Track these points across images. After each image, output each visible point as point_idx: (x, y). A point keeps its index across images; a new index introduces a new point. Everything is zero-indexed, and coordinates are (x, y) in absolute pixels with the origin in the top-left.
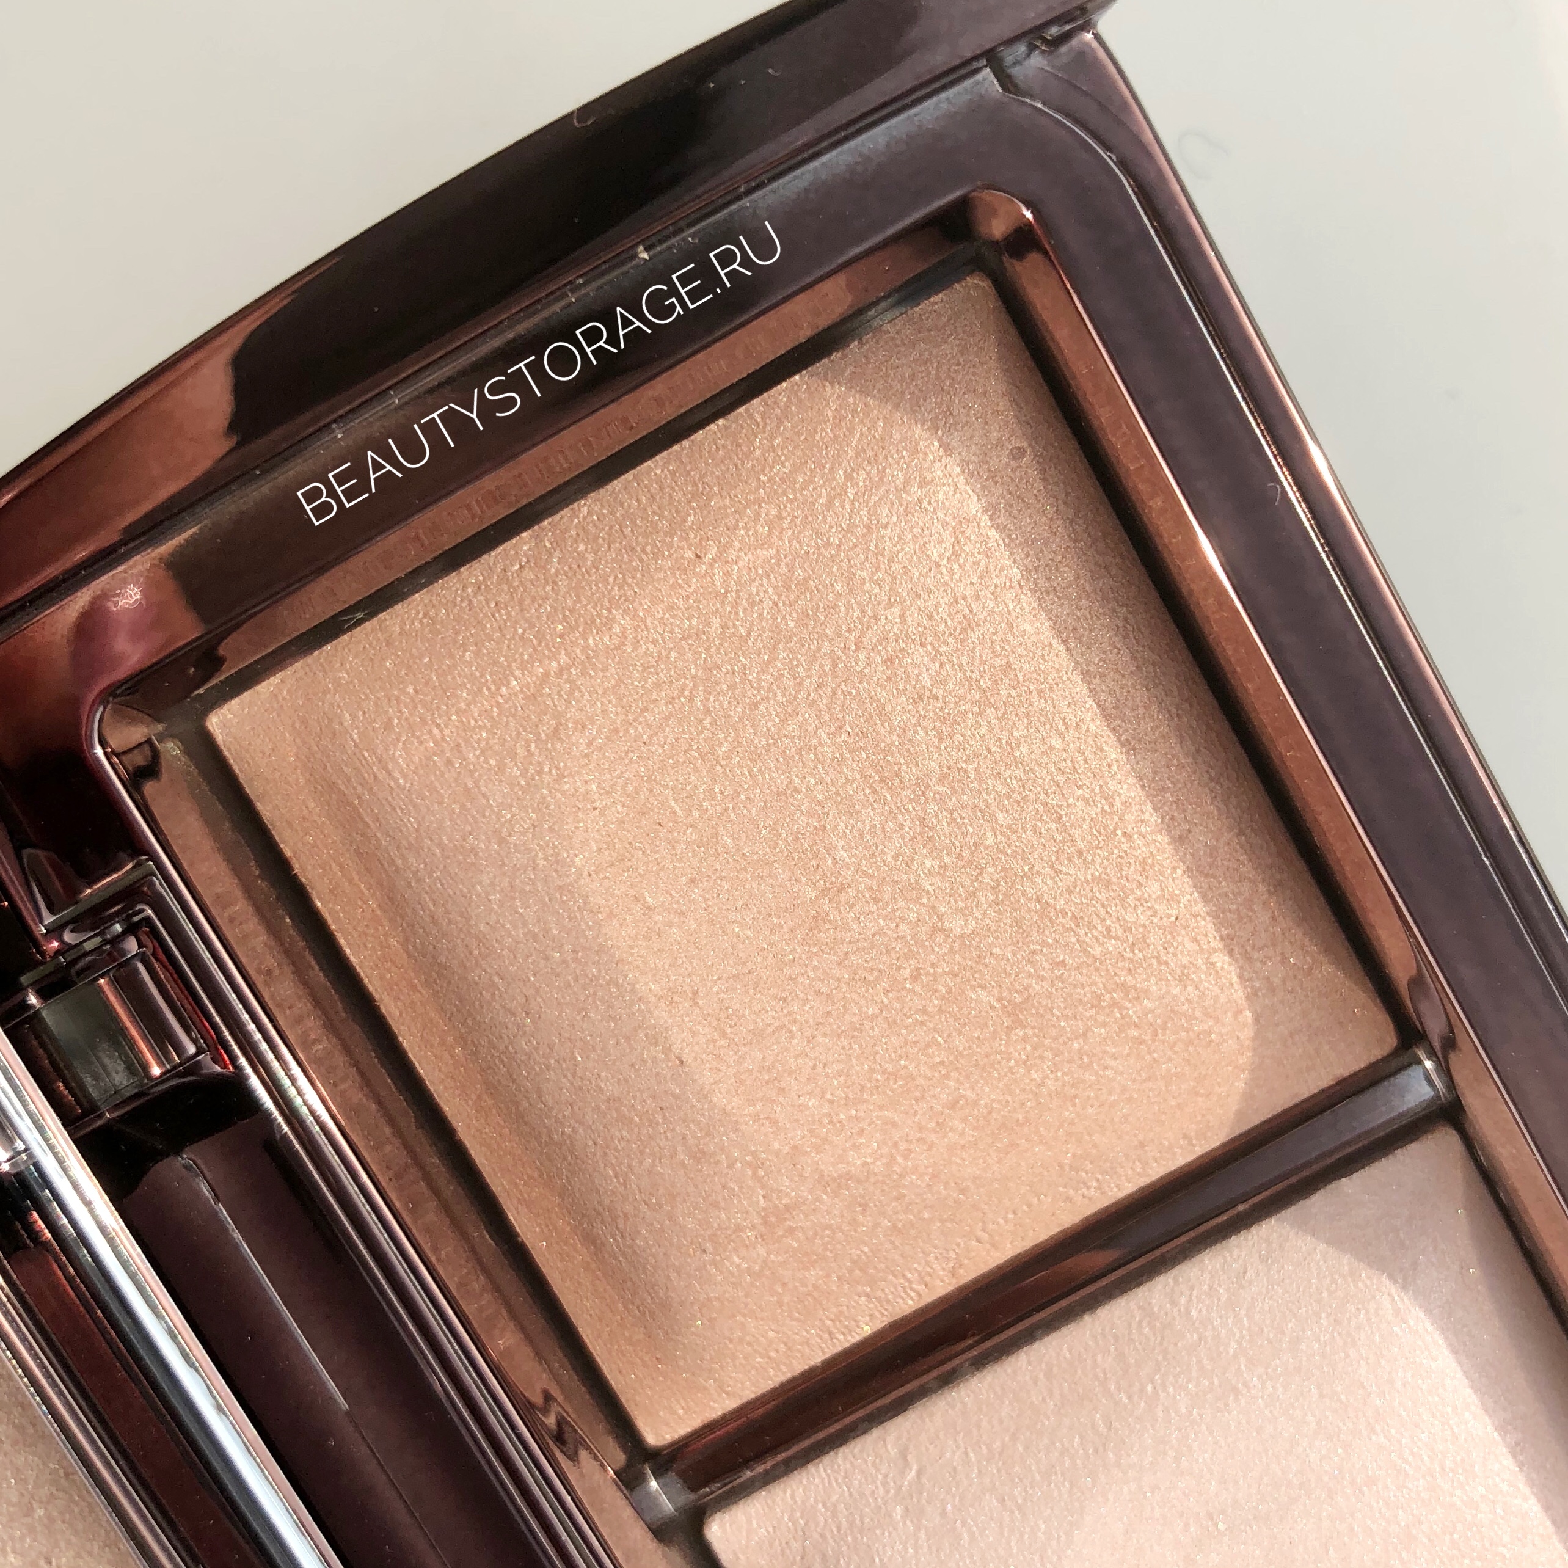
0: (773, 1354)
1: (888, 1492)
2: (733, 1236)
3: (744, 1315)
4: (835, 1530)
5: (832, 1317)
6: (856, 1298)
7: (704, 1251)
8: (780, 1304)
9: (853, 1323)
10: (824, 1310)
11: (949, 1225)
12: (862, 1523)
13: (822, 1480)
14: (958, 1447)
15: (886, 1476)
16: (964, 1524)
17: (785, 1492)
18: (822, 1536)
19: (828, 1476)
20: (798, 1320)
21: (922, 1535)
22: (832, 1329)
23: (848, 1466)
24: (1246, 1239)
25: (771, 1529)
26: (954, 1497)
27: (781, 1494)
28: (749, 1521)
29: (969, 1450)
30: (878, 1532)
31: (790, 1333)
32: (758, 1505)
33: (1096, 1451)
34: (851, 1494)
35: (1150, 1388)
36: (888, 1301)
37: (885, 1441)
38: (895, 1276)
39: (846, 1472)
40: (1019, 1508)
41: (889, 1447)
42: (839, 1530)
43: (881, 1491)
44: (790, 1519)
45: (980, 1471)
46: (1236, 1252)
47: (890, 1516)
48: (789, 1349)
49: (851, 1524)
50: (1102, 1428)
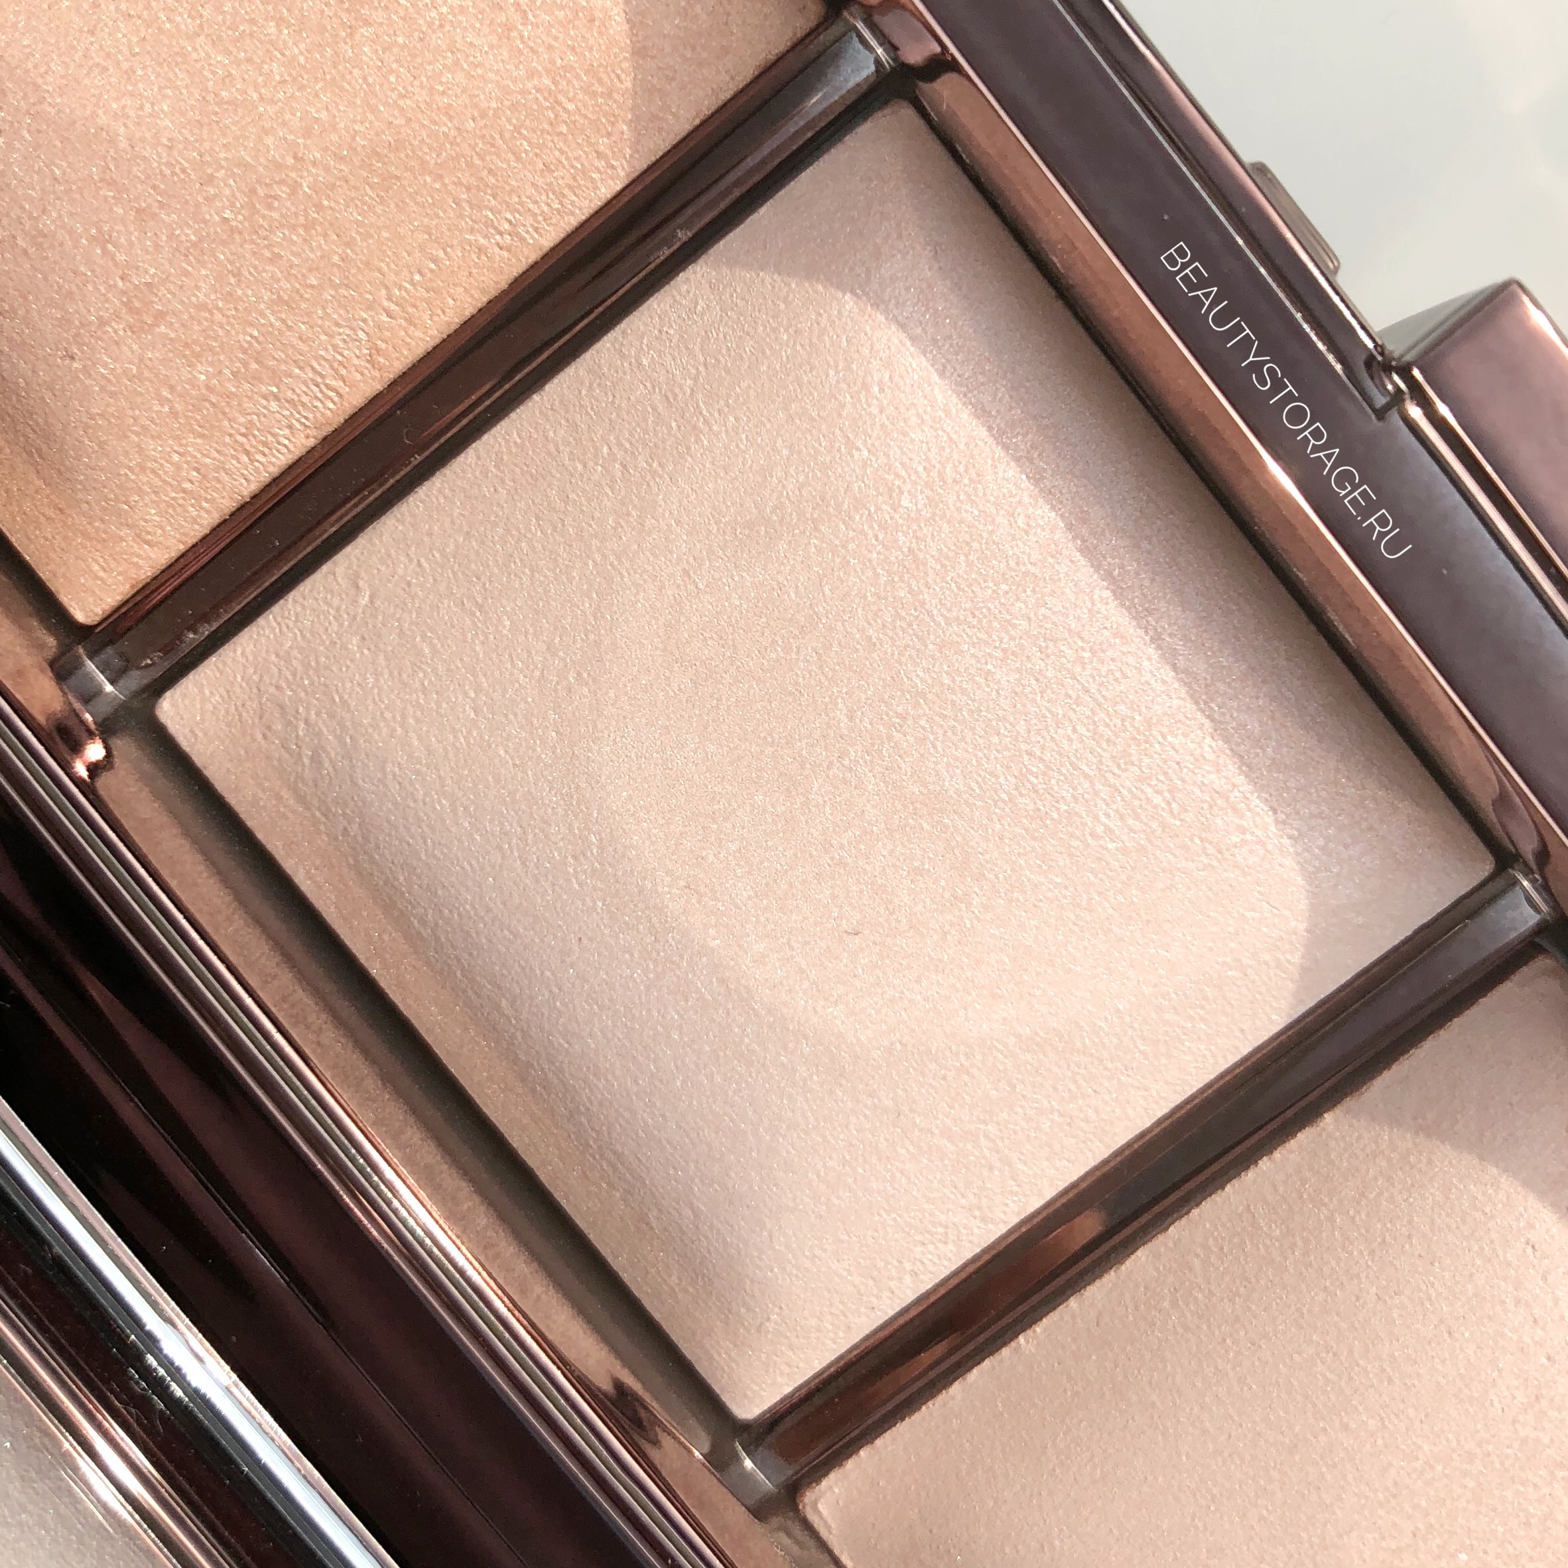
0: (187, 485)
1: (341, 625)
2: (99, 333)
3: (137, 434)
4: (290, 678)
5: (243, 430)
6: (264, 402)
7: (72, 358)
8: (174, 414)
9: (270, 438)
10: (230, 420)
11: (343, 291)
12: (317, 662)
13: (273, 629)
14: (411, 560)
15: (338, 609)
16: (424, 637)
17: (235, 651)
18: (278, 687)
19: (279, 624)
20: (202, 436)
21: (381, 659)
22: (248, 447)
23: (299, 609)
24: (695, 273)
25: (225, 694)
26: (410, 612)
27: (231, 654)
28: (201, 691)
29: (422, 560)
30: (334, 669)
31: (199, 456)
32: (208, 672)
33: (555, 529)
34: (303, 637)
35: (605, 450)
36: (303, 404)
37: (334, 574)
38: (301, 368)
39: (297, 615)
40: (480, 607)
41: (339, 579)
42: (294, 674)
43: (335, 626)
44: (243, 678)
45: (435, 580)
46: (684, 288)
47: (346, 649)
48: (204, 477)
49: (307, 666)
50: (559, 505)
